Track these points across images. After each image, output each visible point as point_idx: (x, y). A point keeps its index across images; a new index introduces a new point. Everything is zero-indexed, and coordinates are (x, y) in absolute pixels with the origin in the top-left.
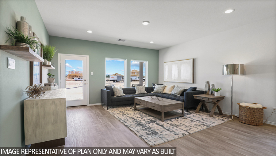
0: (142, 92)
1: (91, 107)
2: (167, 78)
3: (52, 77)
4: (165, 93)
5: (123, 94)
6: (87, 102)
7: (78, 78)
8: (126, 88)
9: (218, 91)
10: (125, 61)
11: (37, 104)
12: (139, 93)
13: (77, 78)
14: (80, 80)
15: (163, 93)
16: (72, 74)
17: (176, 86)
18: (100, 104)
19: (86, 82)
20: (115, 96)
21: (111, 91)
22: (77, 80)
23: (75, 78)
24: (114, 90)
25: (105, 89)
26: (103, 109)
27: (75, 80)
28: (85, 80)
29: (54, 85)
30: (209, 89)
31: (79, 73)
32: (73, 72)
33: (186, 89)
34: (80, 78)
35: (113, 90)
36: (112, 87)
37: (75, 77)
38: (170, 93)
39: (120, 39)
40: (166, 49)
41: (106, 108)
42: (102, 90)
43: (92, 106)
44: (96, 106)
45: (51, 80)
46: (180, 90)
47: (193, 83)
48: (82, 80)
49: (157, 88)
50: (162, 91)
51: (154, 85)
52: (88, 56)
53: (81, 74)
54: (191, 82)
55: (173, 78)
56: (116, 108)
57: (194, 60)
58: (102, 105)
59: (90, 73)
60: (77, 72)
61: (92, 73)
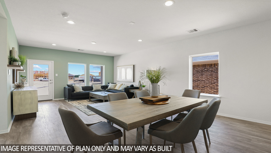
0: (98, 89)
1: (55, 101)
2: (118, 79)
3: (24, 78)
4: (116, 90)
5: (82, 91)
6: (52, 97)
7: (44, 78)
8: (86, 86)
9: (144, 87)
10: (85, 65)
11: (21, 93)
12: (95, 90)
13: (42, 79)
14: (45, 80)
15: (114, 90)
16: (37, 74)
17: (124, 84)
18: (64, 99)
19: (51, 82)
20: (75, 92)
21: (71, 89)
22: (42, 81)
23: (40, 79)
24: (75, 88)
25: (67, 87)
26: (66, 102)
27: (40, 80)
28: (50, 80)
29: (26, 84)
30: (140, 85)
31: (45, 72)
32: (38, 71)
33: (128, 86)
34: (46, 78)
35: (73, 88)
36: (73, 85)
37: (40, 77)
38: (119, 89)
39: (79, 49)
40: (119, 56)
41: (68, 101)
42: (65, 88)
43: (57, 100)
44: (59, 100)
45: (23, 80)
46: (125, 86)
47: (134, 82)
48: (47, 80)
49: (110, 86)
50: (113, 88)
51: (109, 83)
52: (53, 62)
53: (48, 74)
54: (133, 81)
55: (122, 78)
56: (75, 100)
57: (134, 66)
58: (65, 99)
59: (55, 75)
60: (42, 72)
61: (57, 75)
